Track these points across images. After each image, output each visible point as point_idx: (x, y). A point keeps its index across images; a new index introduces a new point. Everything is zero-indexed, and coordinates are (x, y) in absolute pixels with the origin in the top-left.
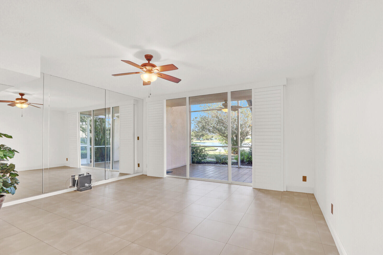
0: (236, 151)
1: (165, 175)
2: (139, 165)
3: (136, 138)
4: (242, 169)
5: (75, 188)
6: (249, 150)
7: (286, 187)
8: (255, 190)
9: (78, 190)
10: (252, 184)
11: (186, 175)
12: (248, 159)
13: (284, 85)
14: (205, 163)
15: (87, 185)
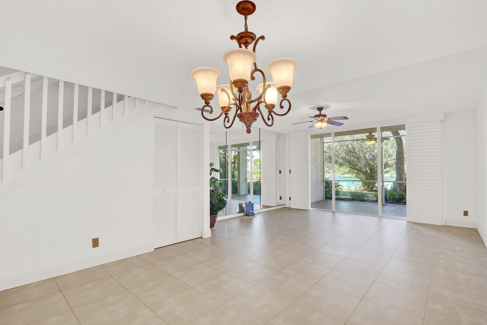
0: (371, 187)
1: (310, 208)
2: (281, 198)
3: (278, 172)
4: (387, 206)
5: (243, 214)
6: (393, 186)
7: (445, 221)
8: (408, 222)
9: (245, 215)
10: (406, 218)
11: (332, 209)
12: (392, 197)
13: (441, 120)
14: (338, 199)
15: (251, 211)
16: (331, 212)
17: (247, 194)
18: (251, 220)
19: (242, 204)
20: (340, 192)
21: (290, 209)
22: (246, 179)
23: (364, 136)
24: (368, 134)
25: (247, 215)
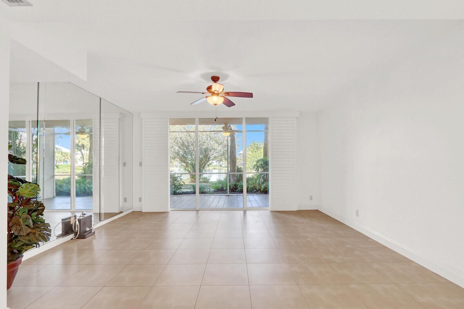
1: (169, 209)
5: (72, 236)
7: (298, 206)
13: (297, 117)
14: (180, 193)
15: (88, 229)
16: (195, 210)
17: (54, 197)
18: (91, 243)
19: (70, 218)
20: (182, 185)
21: (140, 214)
22: (53, 176)
23: (220, 127)
24: (224, 126)
25: (82, 236)
